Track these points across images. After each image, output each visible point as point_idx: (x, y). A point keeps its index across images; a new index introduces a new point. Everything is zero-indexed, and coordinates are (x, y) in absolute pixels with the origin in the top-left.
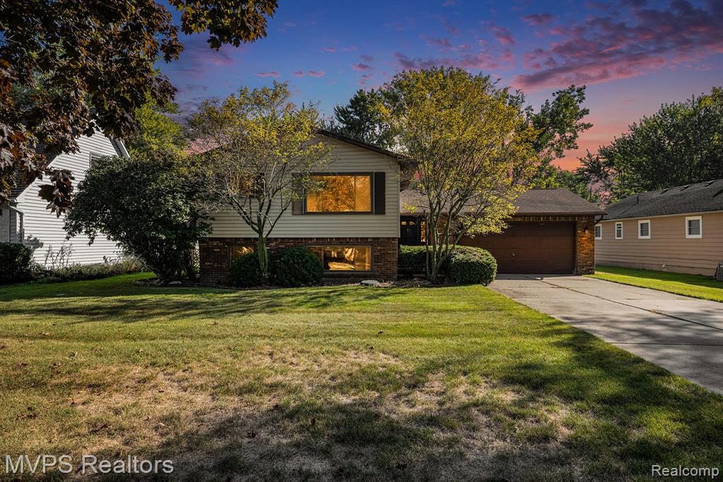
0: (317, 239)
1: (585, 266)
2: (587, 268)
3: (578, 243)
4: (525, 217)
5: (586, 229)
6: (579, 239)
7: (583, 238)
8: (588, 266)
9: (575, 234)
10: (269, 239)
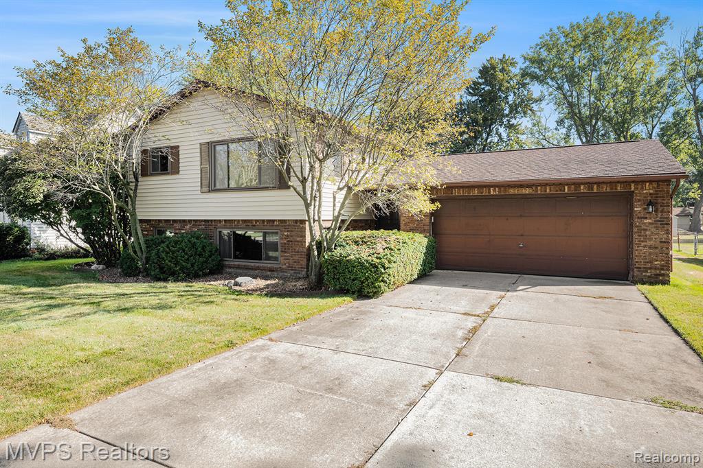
0: (226, 221)
1: (650, 268)
2: (653, 271)
3: (635, 230)
4: (537, 186)
5: (650, 204)
6: (637, 222)
7: (645, 221)
8: (656, 269)
9: (630, 214)
10: (184, 221)
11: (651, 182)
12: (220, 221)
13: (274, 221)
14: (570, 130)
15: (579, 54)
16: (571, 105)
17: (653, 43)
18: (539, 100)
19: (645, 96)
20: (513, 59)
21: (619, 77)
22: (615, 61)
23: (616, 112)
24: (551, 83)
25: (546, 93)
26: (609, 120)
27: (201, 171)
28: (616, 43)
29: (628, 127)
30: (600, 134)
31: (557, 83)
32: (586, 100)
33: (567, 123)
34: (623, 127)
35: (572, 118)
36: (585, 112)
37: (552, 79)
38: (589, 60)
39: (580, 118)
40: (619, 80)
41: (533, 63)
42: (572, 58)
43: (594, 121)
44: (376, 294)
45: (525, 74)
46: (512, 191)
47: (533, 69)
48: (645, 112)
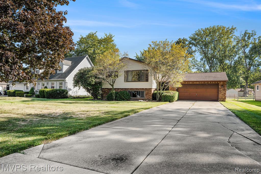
0: (131, 89)
3: (219, 91)
4: (200, 82)
5: (222, 86)
6: (219, 89)
7: (221, 89)
8: (223, 99)
9: (218, 88)
10: (119, 89)
11: (222, 82)
12: (129, 89)
13: (144, 89)
14: (205, 62)
15: (208, 37)
16: (205, 54)
17: (231, 35)
18: (195, 51)
19: (229, 51)
20: (187, 39)
21: (221, 45)
22: (219, 40)
23: (220, 56)
24: (198, 46)
25: (197, 49)
26: (218, 59)
27: (125, 77)
28: (219, 35)
29: (224, 61)
30: (215, 63)
31: (201, 46)
32: (210, 52)
33: (204, 59)
34: (222, 61)
35: (205, 58)
36: (210, 56)
37: (199, 45)
38: (211, 40)
39: (208, 58)
40: (221, 46)
41: (193, 40)
42: (205, 39)
43: (213, 59)
44: (173, 101)
45: (190, 43)
46: (195, 83)
47: (193, 41)
48: (229, 57)
